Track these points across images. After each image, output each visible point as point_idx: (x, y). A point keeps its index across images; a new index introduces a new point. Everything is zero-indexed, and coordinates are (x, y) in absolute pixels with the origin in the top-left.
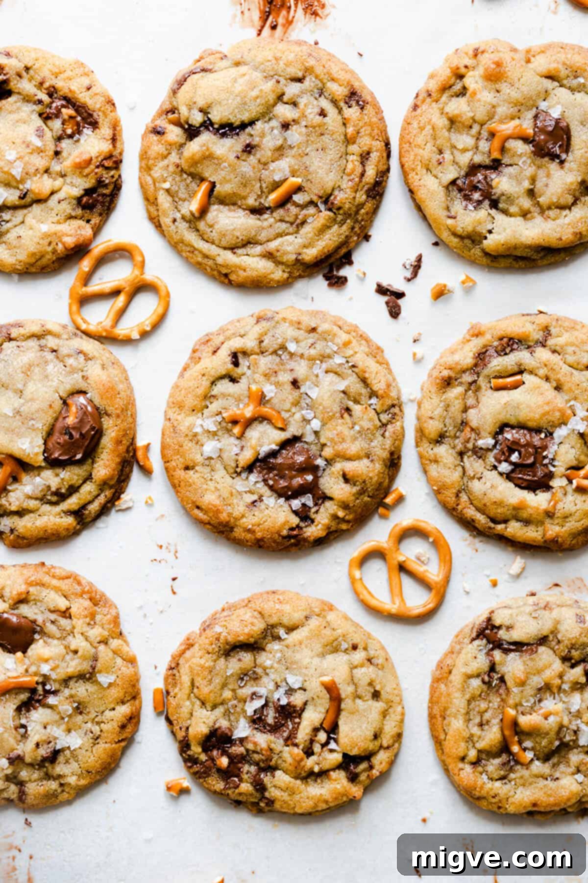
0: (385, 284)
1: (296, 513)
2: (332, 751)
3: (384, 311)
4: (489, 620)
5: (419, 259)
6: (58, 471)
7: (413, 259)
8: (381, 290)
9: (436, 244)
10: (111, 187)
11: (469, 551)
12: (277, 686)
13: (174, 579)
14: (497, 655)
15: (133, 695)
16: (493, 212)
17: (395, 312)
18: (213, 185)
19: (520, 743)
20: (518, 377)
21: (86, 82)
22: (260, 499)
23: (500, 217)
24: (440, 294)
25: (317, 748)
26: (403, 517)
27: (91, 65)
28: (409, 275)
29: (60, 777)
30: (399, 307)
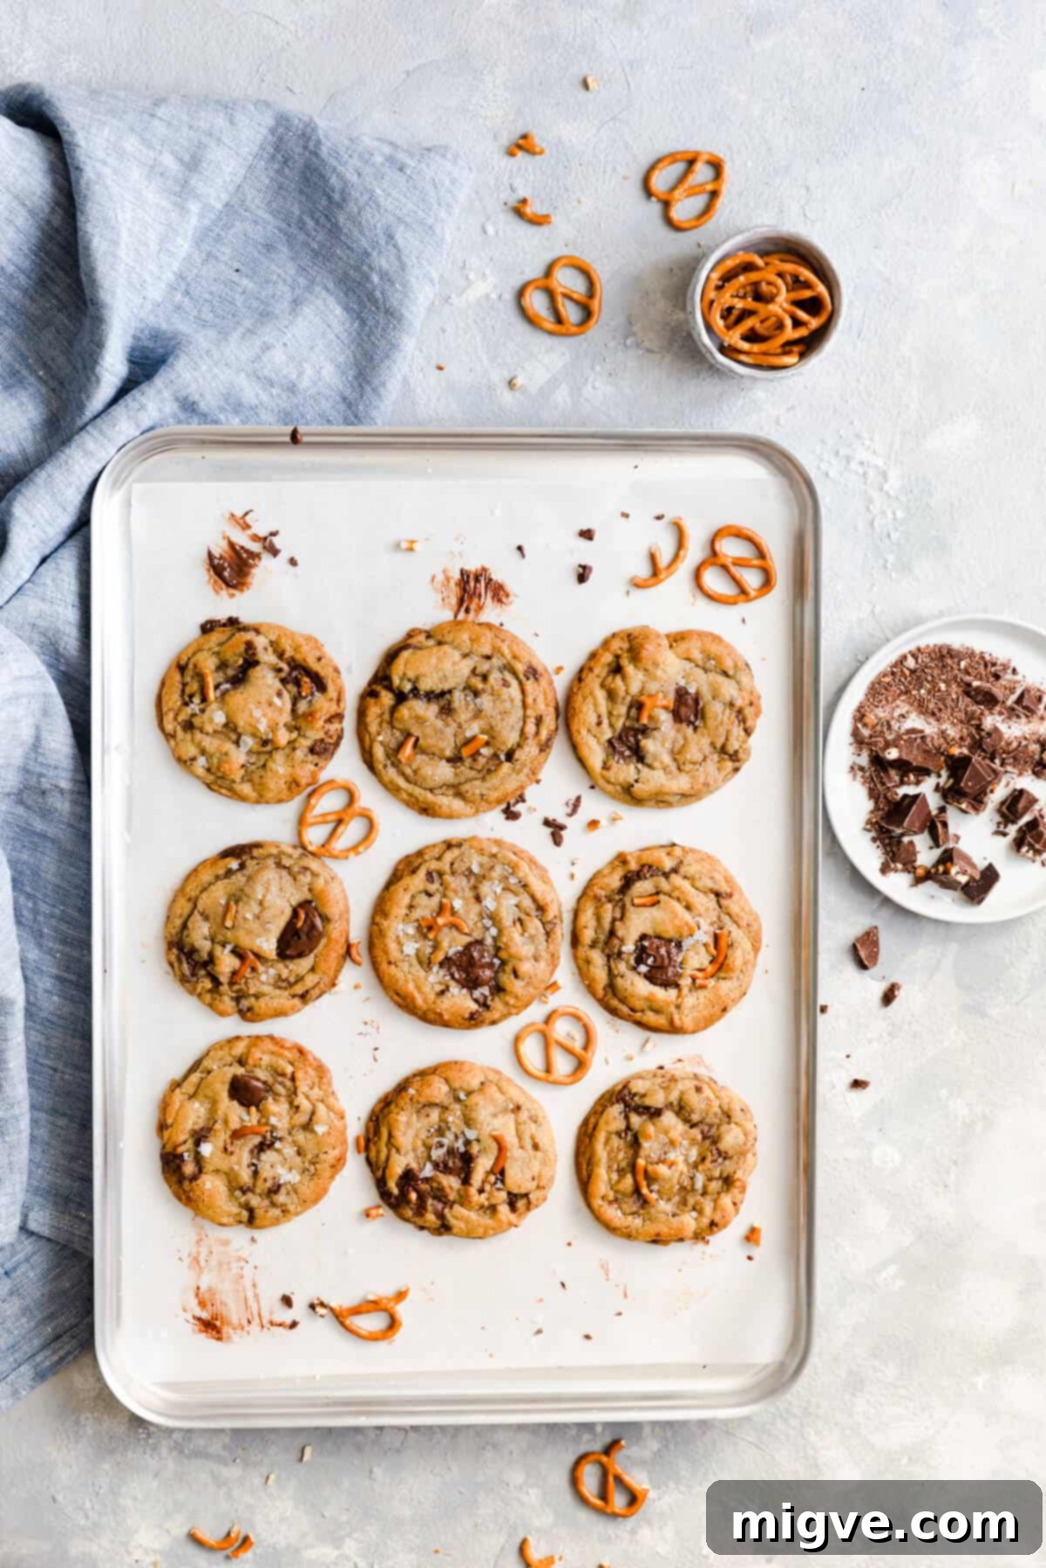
0: (551, 818)
1: (476, 1001)
2: (499, 1189)
3: (549, 841)
4: (625, 1086)
5: (578, 799)
6: (288, 962)
7: (573, 797)
8: (547, 823)
9: (592, 787)
10: (335, 738)
11: (611, 1032)
12: (456, 1137)
13: (376, 1049)
14: (636, 1120)
15: (344, 1142)
16: (640, 766)
17: (557, 840)
18: (417, 740)
19: (649, 1186)
20: (655, 898)
21: (318, 654)
22: (447, 988)
23: (645, 771)
24: (593, 824)
25: (487, 1187)
26: (555, 1001)
27: (321, 639)
28: (569, 810)
29: (282, 1205)
30: (561, 837)
